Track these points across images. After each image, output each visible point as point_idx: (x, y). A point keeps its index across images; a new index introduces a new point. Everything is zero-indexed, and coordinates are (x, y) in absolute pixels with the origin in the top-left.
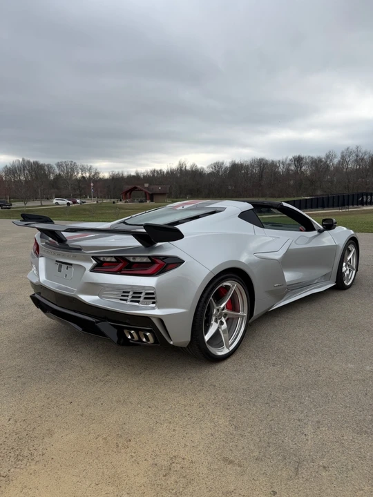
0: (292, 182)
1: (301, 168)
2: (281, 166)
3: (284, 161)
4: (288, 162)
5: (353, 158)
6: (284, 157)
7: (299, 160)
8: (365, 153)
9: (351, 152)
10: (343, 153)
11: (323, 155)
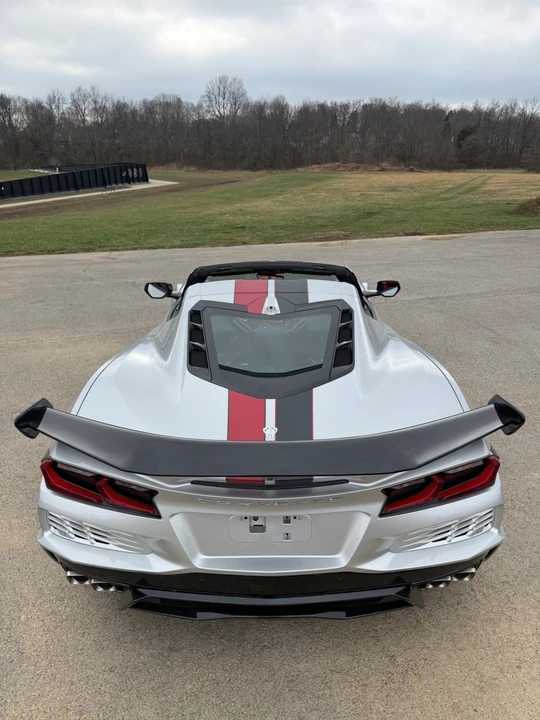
1: (10, 116)
5: (89, 105)
7: (3, 103)
8: (106, 99)
9: (85, 95)
10: (72, 95)
11: (43, 97)
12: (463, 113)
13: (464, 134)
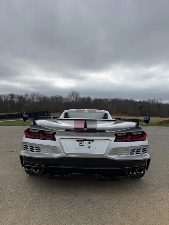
0: (9, 106)
1: (13, 99)
2: (3, 98)
3: (5, 95)
4: (7, 96)
5: (36, 97)
6: (5, 94)
7: (12, 96)
8: (41, 95)
9: (35, 95)
10: (32, 94)
11: (23, 95)
12: (140, 102)
13: (141, 107)
